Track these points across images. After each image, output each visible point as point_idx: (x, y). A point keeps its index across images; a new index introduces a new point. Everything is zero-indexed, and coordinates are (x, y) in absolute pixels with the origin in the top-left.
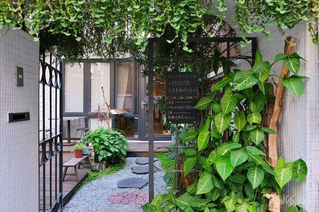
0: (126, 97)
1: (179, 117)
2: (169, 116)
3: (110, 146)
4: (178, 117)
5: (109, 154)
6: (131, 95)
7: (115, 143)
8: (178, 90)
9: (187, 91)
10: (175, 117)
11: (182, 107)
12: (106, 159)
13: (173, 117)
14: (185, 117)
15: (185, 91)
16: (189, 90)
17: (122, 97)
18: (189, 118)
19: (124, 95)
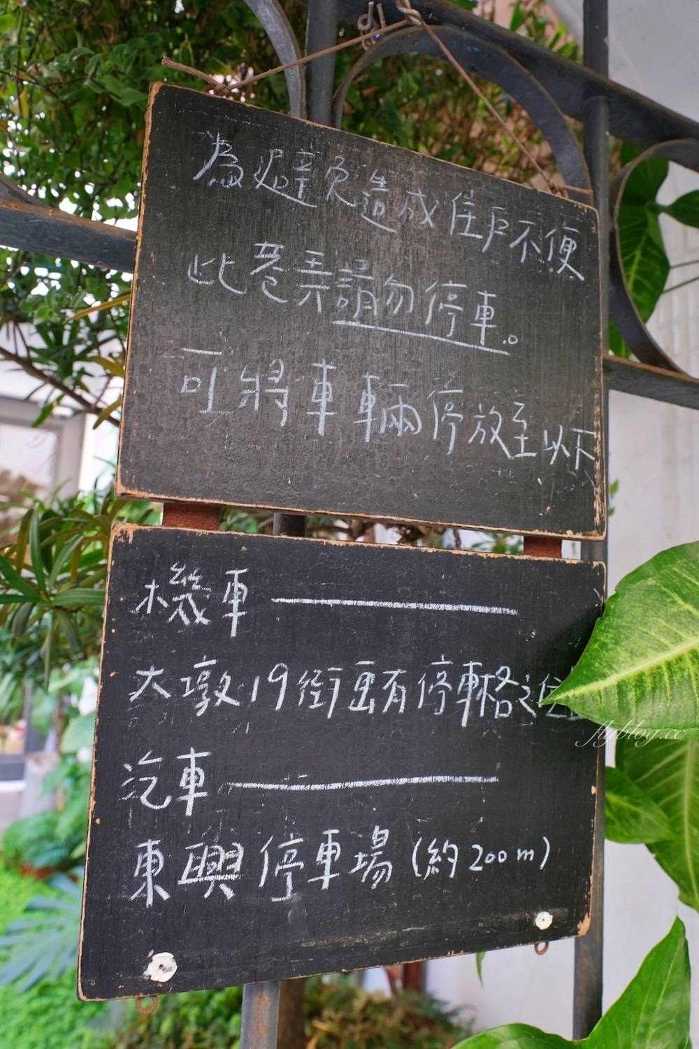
1: (328, 852)
2: (151, 855)
4: (307, 852)
8: (346, 405)
9: (466, 429)
10: (252, 863)
11: (378, 693)
13: (216, 867)
14: (424, 859)
15: (445, 430)
16: (489, 423)
18: (467, 856)
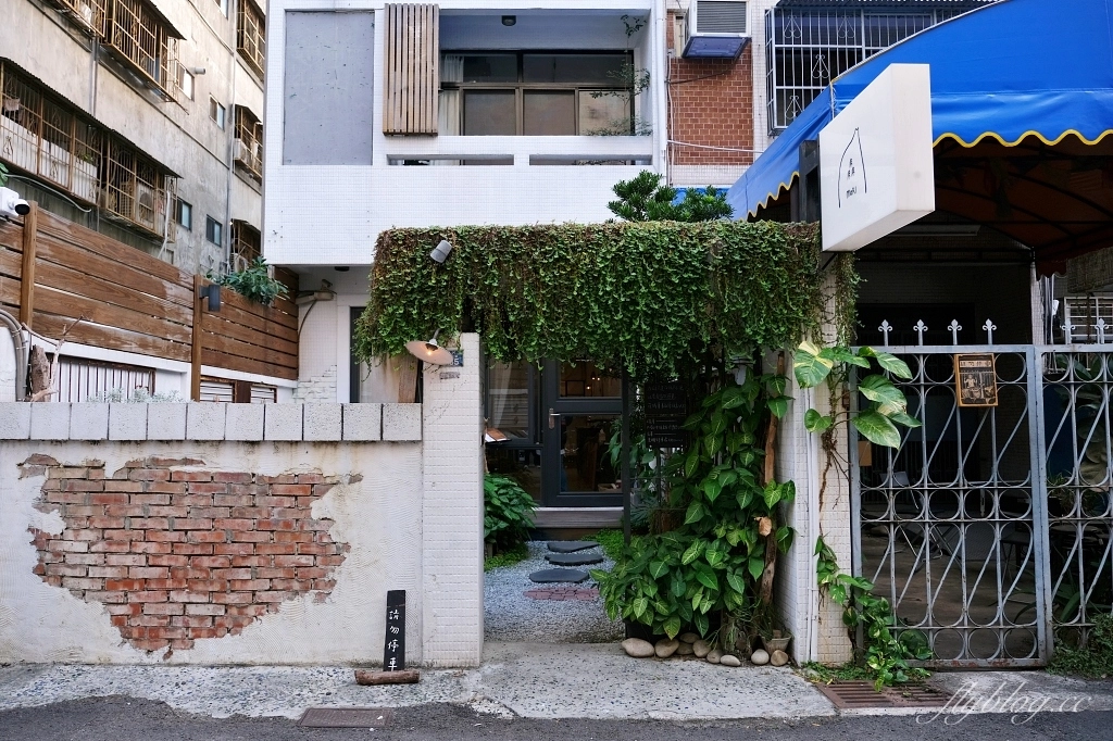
0: (508, 396)
3: (503, 507)
5: (503, 525)
6: (525, 391)
7: (512, 503)
9: (671, 406)
11: (665, 427)
12: (495, 534)
13: (654, 440)
17: (499, 396)
19: (504, 392)
